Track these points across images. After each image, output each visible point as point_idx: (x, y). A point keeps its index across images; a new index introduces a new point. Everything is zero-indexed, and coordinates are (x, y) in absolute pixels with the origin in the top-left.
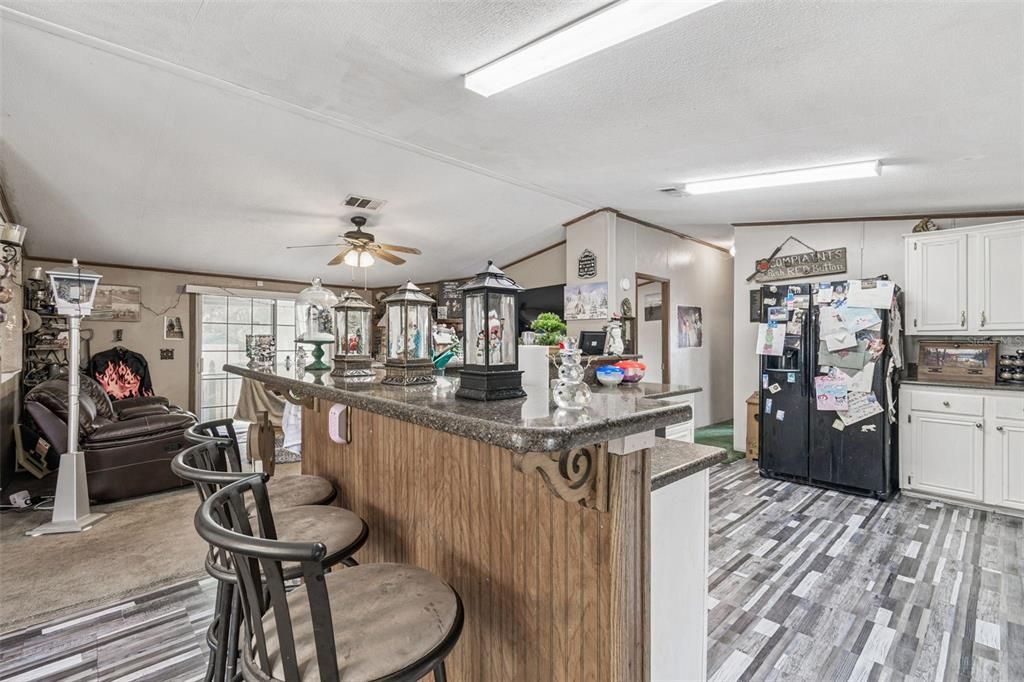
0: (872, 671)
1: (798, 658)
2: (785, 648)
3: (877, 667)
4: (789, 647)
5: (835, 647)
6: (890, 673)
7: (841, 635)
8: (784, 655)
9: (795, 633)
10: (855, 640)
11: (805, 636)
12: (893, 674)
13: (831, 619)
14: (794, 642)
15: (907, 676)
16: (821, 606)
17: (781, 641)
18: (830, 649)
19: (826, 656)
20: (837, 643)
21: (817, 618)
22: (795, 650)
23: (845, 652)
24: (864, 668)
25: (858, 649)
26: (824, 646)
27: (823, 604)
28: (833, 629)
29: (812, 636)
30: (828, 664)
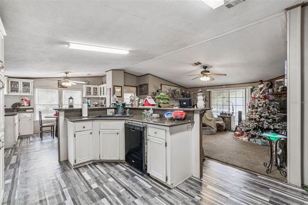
0: (66, 197)
1: (81, 187)
2: (85, 186)
3: (65, 199)
4: (85, 187)
5: (78, 195)
6: (62, 201)
7: (80, 200)
8: (83, 185)
9: (88, 190)
10: (76, 201)
11: (86, 192)
12: (61, 201)
13: (87, 201)
14: (86, 188)
15: (58, 203)
16: (94, 202)
17: (88, 186)
18: (78, 194)
19: (77, 192)
20: (78, 197)
21: (90, 198)
22: (84, 187)
23: (75, 196)
24: (68, 196)
25: (73, 200)
26: (80, 193)
27: (94, 203)
28: (84, 199)
29: (85, 193)
30: (75, 191)
